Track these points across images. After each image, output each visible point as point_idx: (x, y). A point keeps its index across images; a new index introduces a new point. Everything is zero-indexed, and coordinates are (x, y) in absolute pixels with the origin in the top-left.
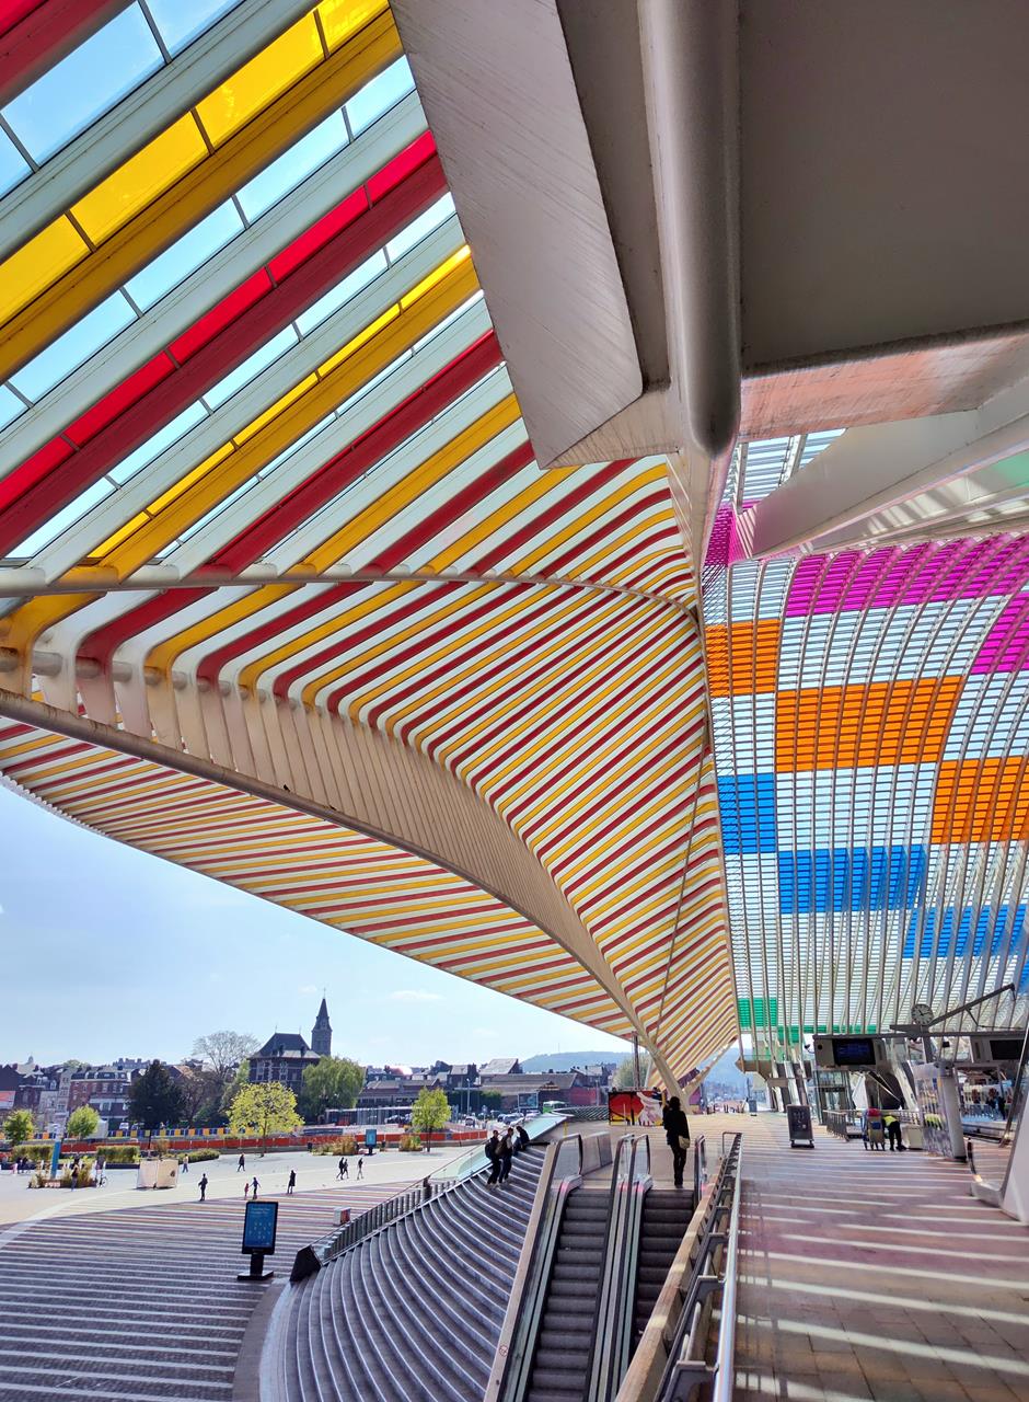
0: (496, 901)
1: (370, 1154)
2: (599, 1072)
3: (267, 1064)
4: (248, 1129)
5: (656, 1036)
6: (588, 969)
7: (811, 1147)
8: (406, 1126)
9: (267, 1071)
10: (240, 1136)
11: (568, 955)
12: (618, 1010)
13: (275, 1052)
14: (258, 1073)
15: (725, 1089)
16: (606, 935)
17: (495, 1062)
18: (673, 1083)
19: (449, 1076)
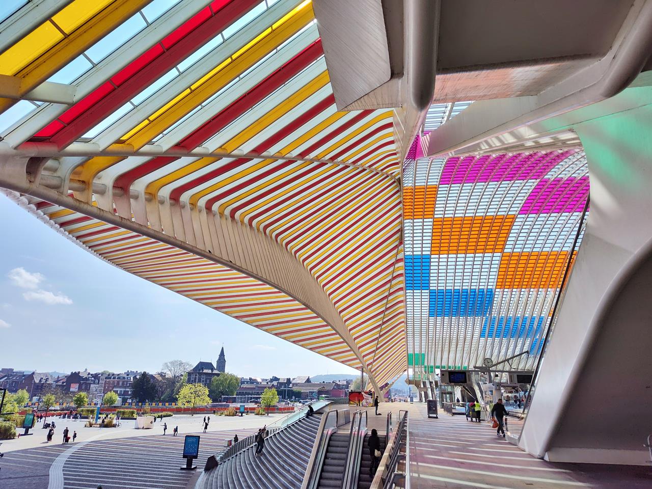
0: (303, 307)
1: (242, 416)
2: (345, 383)
3: (196, 375)
4: (186, 404)
5: (371, 369)
6: (342, 338)
7: (437, 418)
8: (258, 404)
9: (195, 378)
10: (182, 407)
11: (334, 332)
12: (355, 357)
13: (200, 370)
14: (192, 379)
15: (400, 391)
16: (351, 324)
17: (299, 377)
18: (377, 390)
19: (278, 383)
